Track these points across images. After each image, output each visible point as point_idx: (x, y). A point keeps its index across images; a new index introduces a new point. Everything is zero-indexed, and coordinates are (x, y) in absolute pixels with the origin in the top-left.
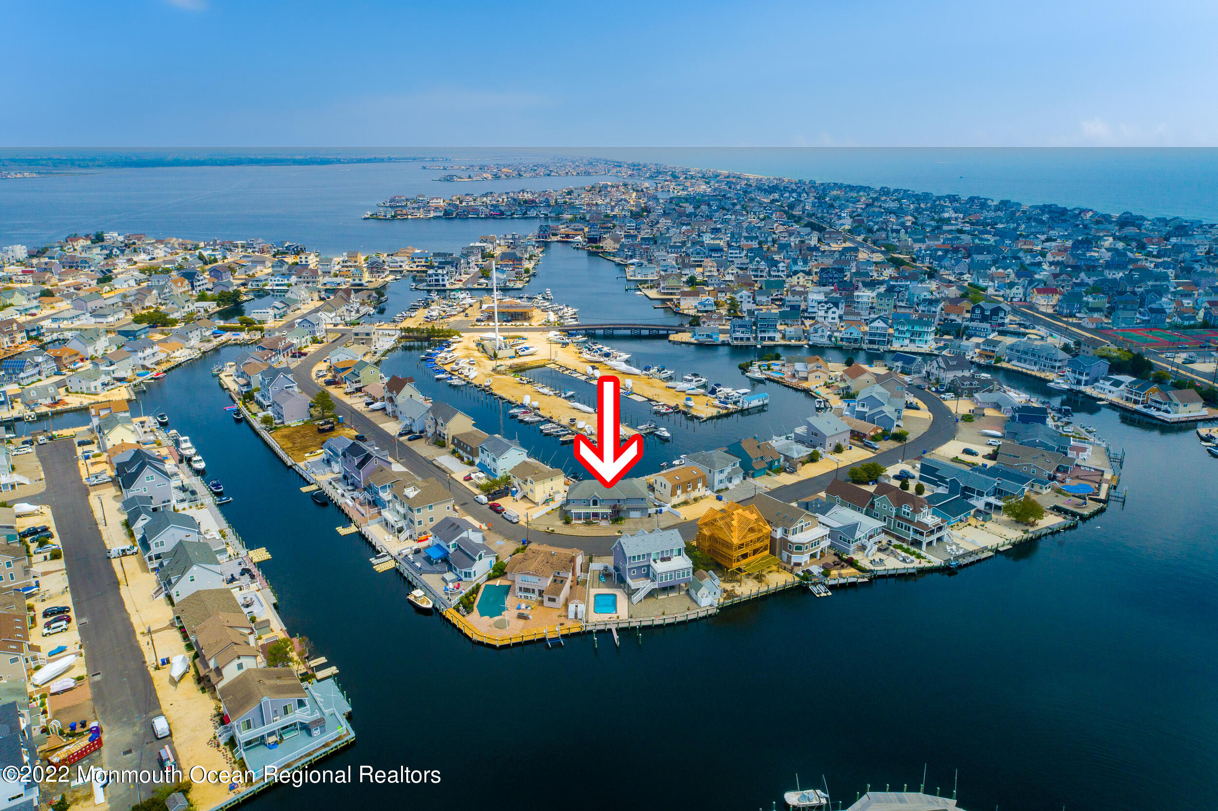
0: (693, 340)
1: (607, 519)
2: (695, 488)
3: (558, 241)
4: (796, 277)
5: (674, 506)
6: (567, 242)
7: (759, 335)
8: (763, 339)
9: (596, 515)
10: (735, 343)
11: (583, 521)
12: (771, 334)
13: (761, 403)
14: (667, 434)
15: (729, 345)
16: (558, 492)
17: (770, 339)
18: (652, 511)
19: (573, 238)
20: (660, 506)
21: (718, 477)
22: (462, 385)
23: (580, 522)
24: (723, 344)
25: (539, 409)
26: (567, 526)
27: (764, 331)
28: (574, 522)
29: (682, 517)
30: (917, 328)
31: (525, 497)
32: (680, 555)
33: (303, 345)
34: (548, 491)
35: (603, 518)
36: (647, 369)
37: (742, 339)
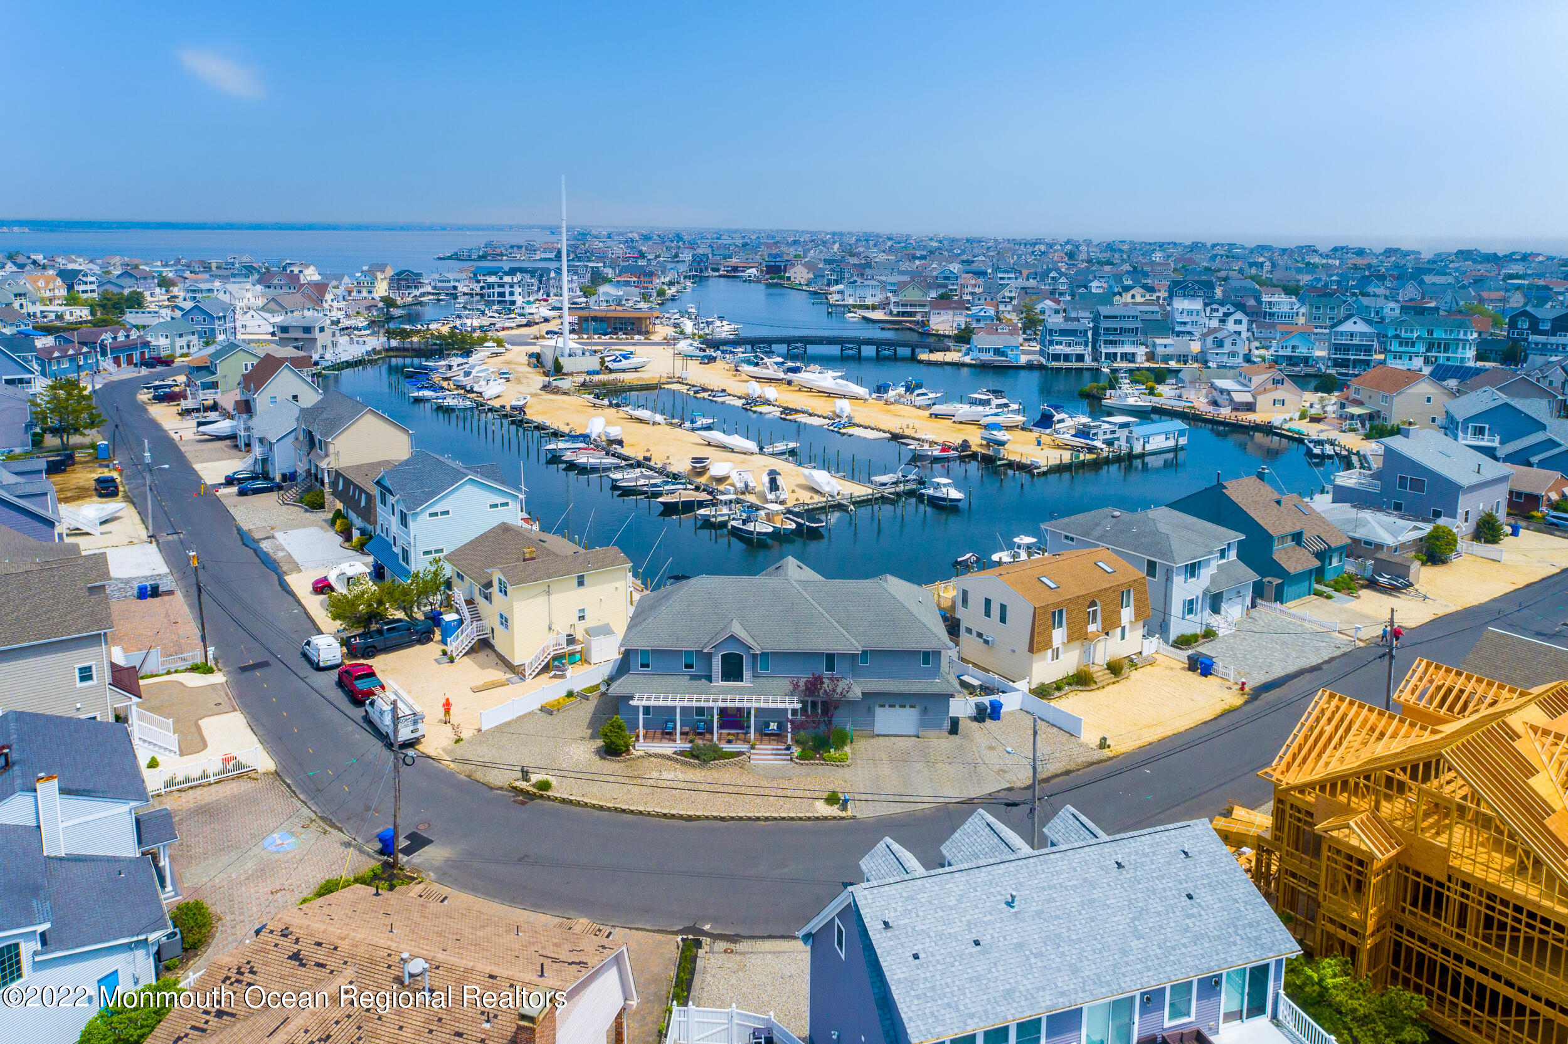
0: (967, 360)
1: (779, 736)
2: (1110, 625)
3: (720, 276)
4: (1129, 295)
5: (1042, 692)
6: (734, 277)
7: (1104, 350)
8: (1112, 357)
9: (733, 720)
10: (1055, 364)
11: (680, 744)
12: (1128, 349)
13: (1171, 443)
14: (954, 494)
15: (1041, 367)
16: (605, 630)
17: (1125, 357)
18: (962, 707)
19: (744, 271)
20: (986, 690)
21: (1183, 589)
22: (465, 409)
23: (667, 748)
24: (1030, 367)
25: (620, 443)
26: (611, 766)
27: (1113, 343)
28: (641, 747)
29: (1089, 737)
30: (1439, 334)
31: (484, 645)
32: (1256, 1008)
33: (178, 352)
34: (564, 623)
35: (764, 734)
36: (881, 389)
37: (1067, 357)
